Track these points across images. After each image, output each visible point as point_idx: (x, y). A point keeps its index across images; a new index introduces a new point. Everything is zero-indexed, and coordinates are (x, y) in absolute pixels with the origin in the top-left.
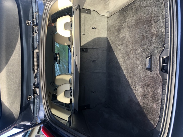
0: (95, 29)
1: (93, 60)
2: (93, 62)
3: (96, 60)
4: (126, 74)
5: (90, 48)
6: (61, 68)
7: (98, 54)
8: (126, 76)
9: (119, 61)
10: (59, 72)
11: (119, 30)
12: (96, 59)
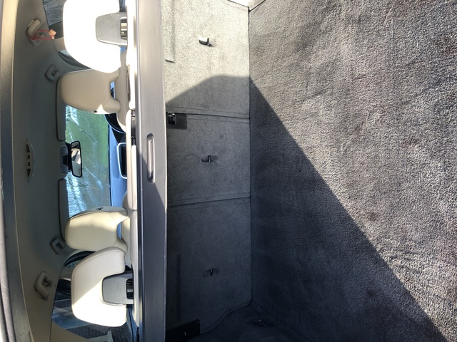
0: (210, 45)
1: (204, 156)
2: (207, 164)
3: (215, 158)
4: (347, 204)
5: (195, 112)
6: (86, 190)
7: (222, 137)
8: (350, 212)
9: (310, 157)
10: (80, 202)
11: (304, 44)
12: (216, 154)
